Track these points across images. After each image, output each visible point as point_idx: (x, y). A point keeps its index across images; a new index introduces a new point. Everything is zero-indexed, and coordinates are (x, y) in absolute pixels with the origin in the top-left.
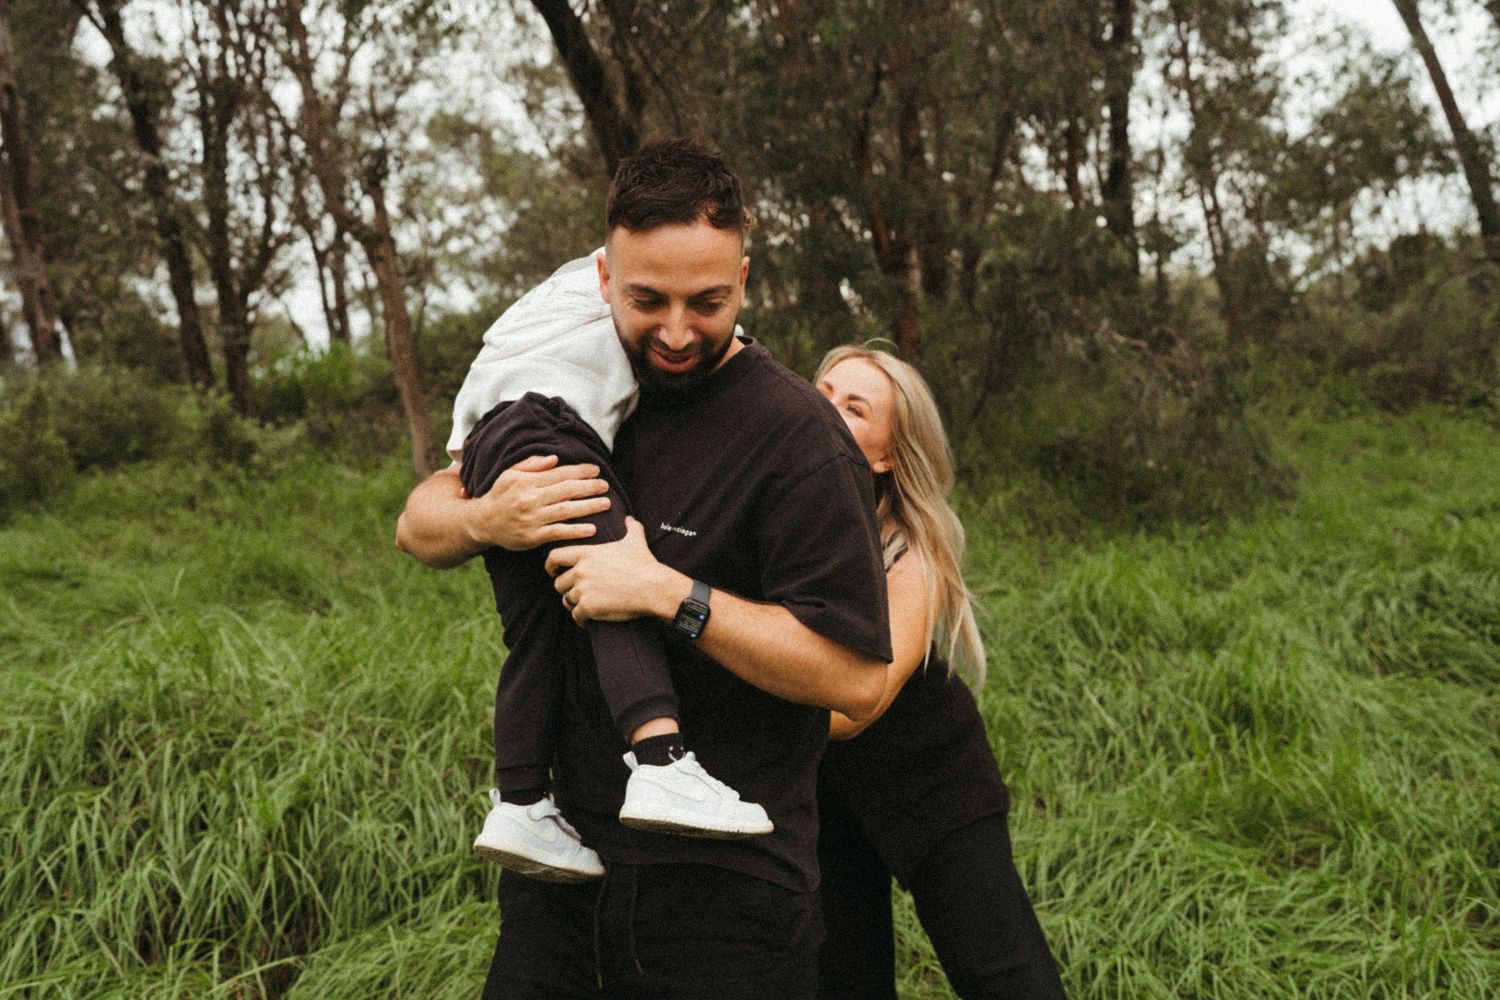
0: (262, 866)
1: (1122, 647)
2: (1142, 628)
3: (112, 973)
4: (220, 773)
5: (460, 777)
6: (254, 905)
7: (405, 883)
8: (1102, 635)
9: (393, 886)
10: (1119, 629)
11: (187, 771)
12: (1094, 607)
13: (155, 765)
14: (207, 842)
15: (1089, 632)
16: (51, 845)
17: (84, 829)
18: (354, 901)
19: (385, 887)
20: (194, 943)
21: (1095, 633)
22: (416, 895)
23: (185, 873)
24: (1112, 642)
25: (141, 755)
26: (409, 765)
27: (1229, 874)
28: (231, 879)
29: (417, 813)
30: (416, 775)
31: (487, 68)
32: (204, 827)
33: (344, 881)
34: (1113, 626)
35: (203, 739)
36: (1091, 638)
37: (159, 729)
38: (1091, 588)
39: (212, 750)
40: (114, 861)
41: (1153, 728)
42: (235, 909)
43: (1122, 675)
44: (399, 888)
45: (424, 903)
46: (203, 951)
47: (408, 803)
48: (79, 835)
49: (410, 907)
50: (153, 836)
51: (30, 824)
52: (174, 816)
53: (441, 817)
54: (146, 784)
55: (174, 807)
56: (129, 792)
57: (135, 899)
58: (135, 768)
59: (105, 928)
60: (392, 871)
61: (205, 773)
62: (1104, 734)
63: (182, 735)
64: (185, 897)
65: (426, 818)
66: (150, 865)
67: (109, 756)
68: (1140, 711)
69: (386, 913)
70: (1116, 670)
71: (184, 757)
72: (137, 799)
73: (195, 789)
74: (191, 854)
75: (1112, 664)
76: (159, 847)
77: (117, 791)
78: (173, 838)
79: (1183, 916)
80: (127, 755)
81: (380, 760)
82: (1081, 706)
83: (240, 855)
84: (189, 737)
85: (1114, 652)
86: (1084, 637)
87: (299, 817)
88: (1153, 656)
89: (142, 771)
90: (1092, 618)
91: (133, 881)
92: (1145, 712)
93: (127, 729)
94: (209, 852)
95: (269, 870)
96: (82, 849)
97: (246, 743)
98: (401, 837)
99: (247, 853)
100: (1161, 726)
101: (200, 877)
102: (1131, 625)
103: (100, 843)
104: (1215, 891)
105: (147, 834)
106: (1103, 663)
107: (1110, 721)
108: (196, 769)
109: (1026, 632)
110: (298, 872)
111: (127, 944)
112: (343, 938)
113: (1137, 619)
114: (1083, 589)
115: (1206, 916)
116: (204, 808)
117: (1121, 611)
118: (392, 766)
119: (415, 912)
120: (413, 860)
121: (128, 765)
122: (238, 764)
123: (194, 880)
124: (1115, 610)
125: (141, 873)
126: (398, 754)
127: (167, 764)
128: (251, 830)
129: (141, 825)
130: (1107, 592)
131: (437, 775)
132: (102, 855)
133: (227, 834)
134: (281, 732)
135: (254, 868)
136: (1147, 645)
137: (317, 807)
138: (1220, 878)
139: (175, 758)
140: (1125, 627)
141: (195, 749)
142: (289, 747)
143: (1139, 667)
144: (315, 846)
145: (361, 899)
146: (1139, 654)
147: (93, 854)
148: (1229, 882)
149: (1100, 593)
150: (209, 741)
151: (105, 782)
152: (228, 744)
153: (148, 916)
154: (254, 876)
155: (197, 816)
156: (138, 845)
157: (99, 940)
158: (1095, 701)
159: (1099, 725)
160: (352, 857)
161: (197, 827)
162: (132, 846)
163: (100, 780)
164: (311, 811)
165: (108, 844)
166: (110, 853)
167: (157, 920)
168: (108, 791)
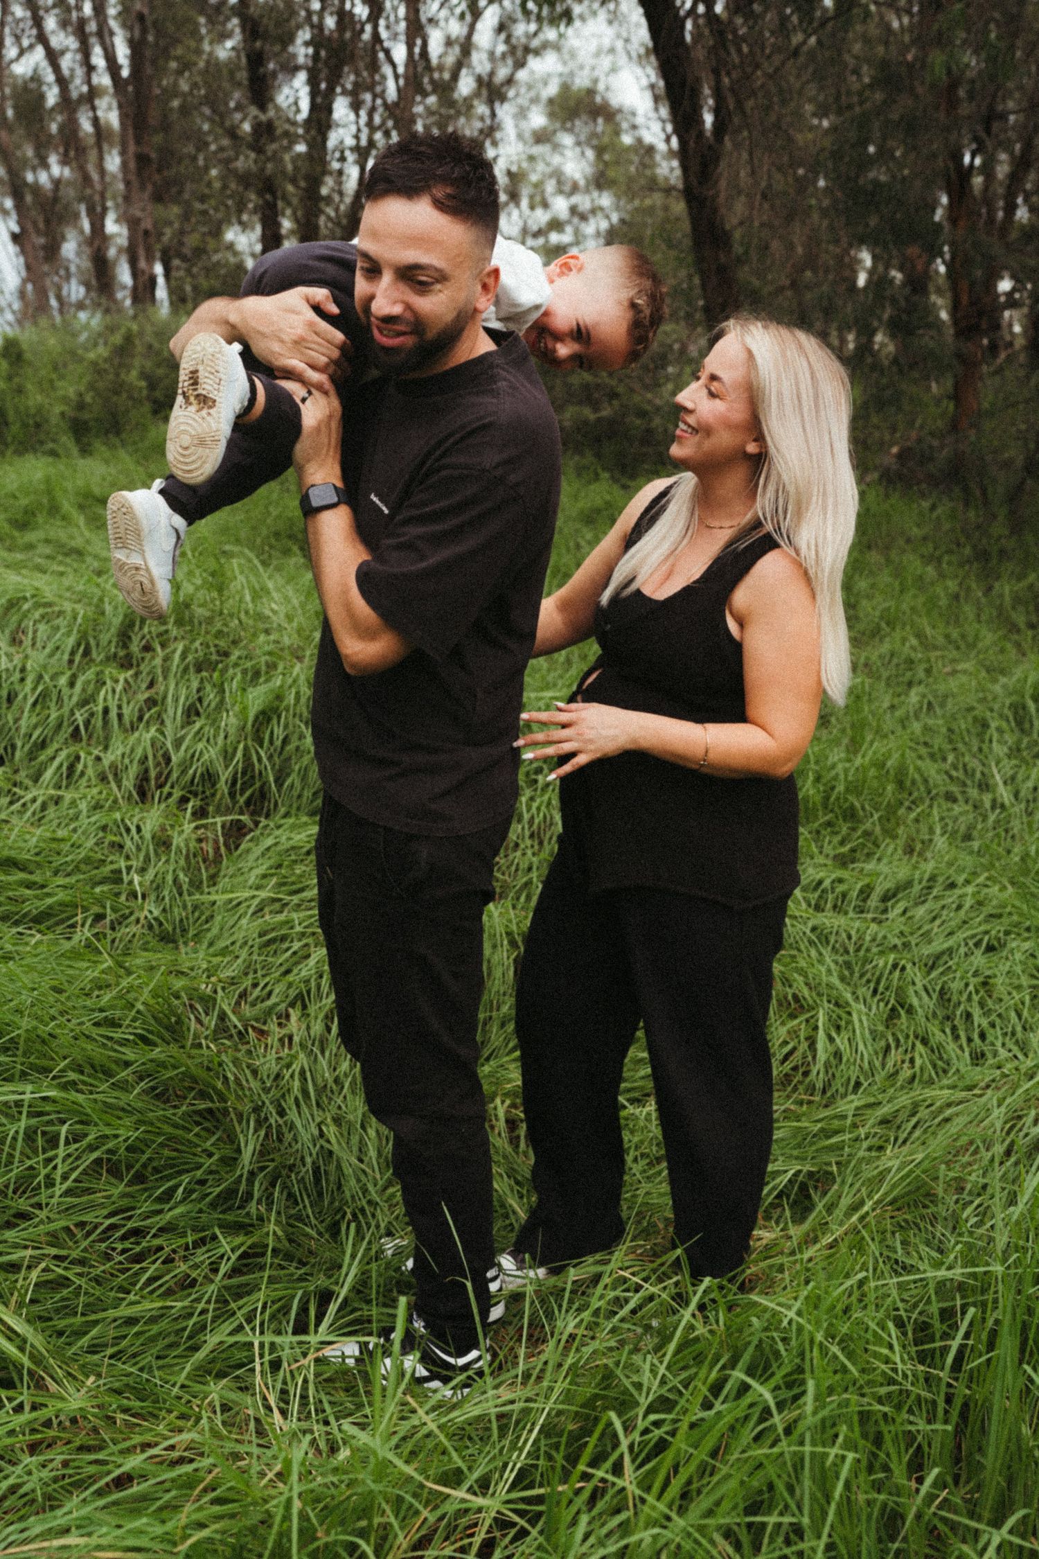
0: (235, 749)
3: (115, 801)
4: (216, 675)
6: (225, 776)
11: (192, 669)
13: (167, 659)
14: (197, 725)
16: (84, 703)
17: (110, 697)
18: (300, 796)
20: (177, 793)
23: (178, 743)
25: (158, 649)
28: (212, 754)
31: (619, 44)
32: (198, 714)
33: (294, 775)
35: (208, 646)
37: (174, 632)
39: (214, 657)
40: (127, 724)
42: (210, 777)
46: (184, 800)
48: (105, 700)
50: (159, 711)
51: (72, 684)
52: (176, 701)
54: (159, 672)
55: (177, 694)
56: (146, 676)
57: (139, 753)
58: (153, 658)
59: (115, 769)
61: (205, 673)
63: (193, 641)
64: (175, 759)
66: (153, 730)
67: (135, 645)
71: (191, 657)
72: (151, 685)
73: (195, 685)
74: (185, 730)
76: (162, 723)
77: (138, 674)
78: (174, 717)
79: (971, 944)
80: (147, 648)
83: (220, 740)
84: (198, 643)
87: (269, 720)
89: (158, 661)
91: (139, 740)
94: (198, 732)
95: (239, 754)
96: (106, 711)
97: (240, 657)
99: (226, 739)
101: (188, 747)
103: (120, 707)
105: (154, 709)
107: (1007, 797)
108: (199, 670)
110: (260, 760)
111: (129, 784)
112: (286, 815)
115: (991, 949)
116: (200, 700)
121: (148, 655)
122: (231, 671)
123: (183, 748)
125: (148, 735)
127: (177, 660)
128: (230, 721)
129: (151, 702)
132: (120, 716)
133: (214, 722)
135: (230, 750)
137: (284, 714)
139: (184, 656)
141: (201, 654)
142: (272, 666)
144: (278, 743)
147: (114, 716)
150: (213, 649)
151: (131, 666)
152: (226, 654)
153: (146, 771)
154: (227, 756)
155: (193, 705)
156: (147, 716)
157: (110, 777)
158: (998, 779)
159: (1000, 800)
161: (192, 712)
162: (140, 718)
163: (127, 663)
164: (279, 717)
165: (126, 711)
166: (126, 719)
167: (153, 774)
168: (131, 672)
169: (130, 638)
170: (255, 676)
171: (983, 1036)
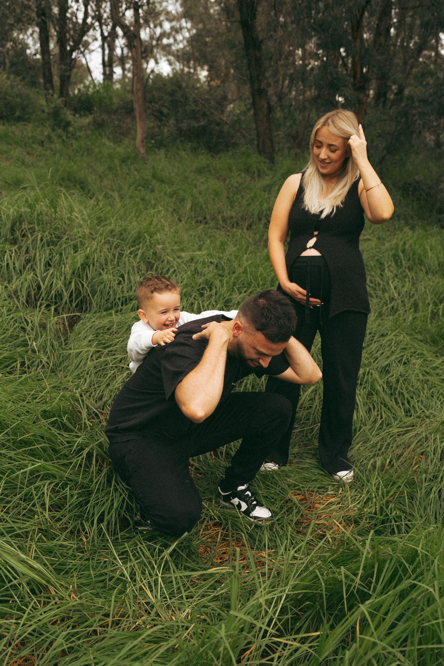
0: (70, 283)
1: (410, 269)
2: (421, 263)
3: (17, 307)
4: (57, 248)
5: (143, 267)
6: (66, 295)
7: (119, 299)
8: (404, 262)
9: (115, 299)
10: (411, 262)
11: (46, 245)
12: (403, 251)
13: (34, 240)
14: (51, 271)
15: (399, 261)
17: (9, 258)
18: (101, 302)
19: (112, 298)
20: (45, 303)
21: (401, 262)
22: (122, 305)
23: (44, 280)
24: (407, 265)
25: (30, 236)
26: (125, 259)
27: (419, 351)
28: (59, 284)
29: (126, 276)
30: (127, 262)
32: (50, 266)
33: (98, 293)
34: (409, 260)
35: (51, 234)
36: (399, 264)
37: (37, 228)
38: (405, 244)
39: (55, 239)
40: (18, 271)
41: (412, 300)
42: (60, 295)
43: (407, 280)
44: (117, 300)
45: (124, 308)
46: (49, 306)
47: (123, 272)
48: (7, 260)
49: (120, 307)
50: (32, 266)
52: (40, 260)
53: (135, 279)
54: (31, 246)
55: (40, 257)
56: (24, 249)
57: (26, 284)
58: (27, 241)
59: (16, 292)
60: (115, 294)
61: (52, 247)
62: (392, 299)
63: (44, 232)
64: (43, 287)
65: (129, 279)
66: (32, 274)
67: (18, 234)
68: (410, 293)
69: (112, 308)
70: (405, 277)
71: (44, 240)
72: (27, 252)
73: (48, 252)
74: (45, 274)
75: (405, 274)
76: (34, 270)
77: (20, 248)
78: (40, 267)
79: (397, 361)
80: (24, 236)
81: (114, 255)
82: (387, 288)
83: (63, 277)
84: (47, 233)
85: (407, 270)
86: (396, 263)
87: (84, 268)
88: (421, 275)
89: (30, 241)
90: (402, 255)
91: (25, 279)
92: (411, 294)
93: (25, 226)
94: (52, 275)
95: (73, 284)
96: (8, 265)
97: (68, 239)
98: (119, 283)
99: (65, 278)
100: (415, 300)
101: (49, 282)
102: (416, 261)
103: (14, 264)
104: (411, 356)
105: (30, 264)
106: (401, 273)
107: (396, 295)
108: (48, 246)
109: (374, 257)
110: (83, 286)
111: (23, 299)
112: (96, 312)
113: (420, 259)
114: (401, 244)
115: (405, 363)
116: (51, 259)
117: (414, 254)
118: (118, 259)
119: (121, 310)
120: (123, 292)
121: (25, 239)
122: (64, 246)
123: (46, 283)
124: (411, 254)
125: (29, 276)
126: (121, 255)
127: (39, 241)
128: (67, 269)
129: (28, 261)
130: (411, 246)
131: (135, 264)
132: (14, 268)
133: (58, 269)
134: (80, 237)
135: (67, 282)
136: (421, 270)
137: (91, 266)
138: (415, 352)
139: (42, 240)
140: (414, 261)
141: (49, 237)
142: (83, 243)
143: (414, 277)
144: (89, 279)
145: (103, 301)
146: (416, 272)
147: (11, 267)
148: (418, 354)
149: (407, 246)
150: (54, 236)
151: (15, 243)
152: (61, 238)
153: (30, 292)
154: (67, 285)
155: (48, 261)
156: (27, 267)
157: (13, 296)
158: (392, 287)
159: (392, 296)
160: (102, 286)
161: (48, 265)
162: (24, 268)
163: (14, 242)
164: (89, 267)
165: (17, 265)
166: (17, 268)
167: (33, 293)
168: (17, 246)
169: (14, 230)
170: (75, 248)
171: (409, 402)
